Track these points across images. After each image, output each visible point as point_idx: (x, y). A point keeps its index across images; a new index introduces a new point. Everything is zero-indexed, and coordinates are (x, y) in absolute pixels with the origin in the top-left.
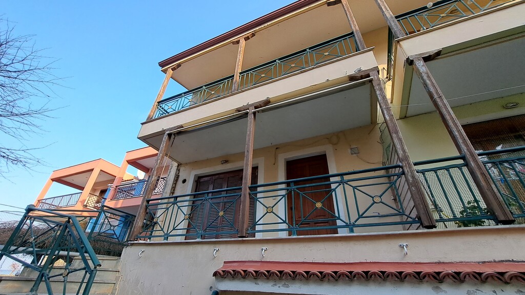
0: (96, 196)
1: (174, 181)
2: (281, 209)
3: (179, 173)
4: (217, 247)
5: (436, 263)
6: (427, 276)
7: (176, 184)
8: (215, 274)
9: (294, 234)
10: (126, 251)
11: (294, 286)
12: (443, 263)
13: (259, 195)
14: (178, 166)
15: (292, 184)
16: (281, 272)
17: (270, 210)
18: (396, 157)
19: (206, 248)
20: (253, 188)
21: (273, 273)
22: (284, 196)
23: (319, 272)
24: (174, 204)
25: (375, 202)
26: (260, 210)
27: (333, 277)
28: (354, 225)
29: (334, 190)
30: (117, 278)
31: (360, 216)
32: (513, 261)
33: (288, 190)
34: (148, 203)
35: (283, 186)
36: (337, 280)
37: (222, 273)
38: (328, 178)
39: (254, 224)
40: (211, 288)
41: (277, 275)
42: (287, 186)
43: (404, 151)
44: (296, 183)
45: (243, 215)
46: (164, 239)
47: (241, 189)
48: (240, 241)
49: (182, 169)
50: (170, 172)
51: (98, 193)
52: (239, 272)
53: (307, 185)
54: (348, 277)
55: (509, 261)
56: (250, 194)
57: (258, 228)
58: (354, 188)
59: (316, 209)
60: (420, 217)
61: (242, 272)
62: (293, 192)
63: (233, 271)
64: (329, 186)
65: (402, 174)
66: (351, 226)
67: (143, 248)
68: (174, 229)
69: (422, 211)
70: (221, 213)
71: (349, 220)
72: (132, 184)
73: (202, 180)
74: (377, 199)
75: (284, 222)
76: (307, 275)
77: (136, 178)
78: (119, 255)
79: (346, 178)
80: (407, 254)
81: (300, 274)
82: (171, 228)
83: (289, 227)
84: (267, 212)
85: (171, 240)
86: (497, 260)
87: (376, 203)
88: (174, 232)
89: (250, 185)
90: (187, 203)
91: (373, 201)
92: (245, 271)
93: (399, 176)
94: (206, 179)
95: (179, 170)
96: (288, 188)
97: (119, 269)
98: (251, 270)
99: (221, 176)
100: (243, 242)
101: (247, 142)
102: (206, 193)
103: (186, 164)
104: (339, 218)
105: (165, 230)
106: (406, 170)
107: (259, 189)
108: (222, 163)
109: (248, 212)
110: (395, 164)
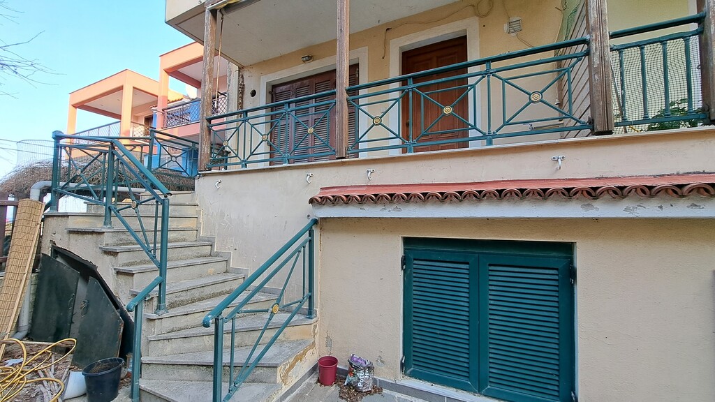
0: (140, 125)
1: (238, 94)
2: (393, 119)
3: (243, 82)
4: (310, 172)
5: (596, 178)
6: (580, 192)
7: (242, 98)
8: (311, 201)
9: (410, 152)
10: (199, 183)
11: (407, 209)
12: (606, 178)
13: (361, 101)
14: (239, 71)
15: (410, 81)
16: (391, 195)
17: (377, 122)
18: (584, 25)
19: (295, 173)
20: (353, 91)
21: (382, 196)
22: (397, 100)
23: (440, 193)
24: (244, 121)
25: (531, 102)
26: (364, 122)
27: (457, 198)
28: (495, 136)
29: (473, 86)
30: (198, 213)
31: (506, 123)
32: (704, 172)
33: (403, 91)
34: (210, 123)
35: (397, 85)
36: (461, 201)
37: (319, 200)
38: (464, 69)
39: (355, 140)
40: (309, 216)
41: (387, 198)
42: (402, 85)
43: (600, 12)
44: (416, 79)
45: (341, 130)
46: (242, 167)
47: (335, 93)
48: (339, 163)
49: (246, 74)
50: (230, 80)
51: (143, 122)
52: (339, 197)
53: (433, 82)
54: (476, 197)
55: (699, 173)
56: (348, 100)
57: (361, 146)
58: (505, 81)
59: (442, 116)
60: (593, 120)
61: (344, 197)
62: (411, 93)
63: (333, 196)
64: (464, 80)
65: (585, 55)
66: (488, 137)
67: (219, 178)
68: (252, 154)
69: (599, 111)
70: (311, 130)
71: (489, 129)
72: (183, 105)
73: (279, 90)
74: (535, 97)
75: (397, 137)
76: (424, 197)
77: (187, 97)
78: (193, 189)
79: (494, 66)
80: (560, 168)
81: (415, 196)
82: (248, 154)
83: (403, 142)
84: (374, 124)
85: (250, 167)
86: (681, 172)
87: (533, 102)
88: (252, 158)
89: (348, 87)
90: (263, 120)
91: (530, 99)
92: (347, 196)
93: (579, 57)
94: (283, 88)
95: (242, 77)
96: (405, 87)
97: (197, 202)
98: (355, 194)
99: (305, 81)
100: (343, 164)
101: (339, 15)
102: (286, 103)
103: (251, 66)
104: (474, 127)
105: (241, 155)
106: (594, 48)
107: (362, 92)
108: (304, 61)
109: (347, 126)
110: (579, 37)
